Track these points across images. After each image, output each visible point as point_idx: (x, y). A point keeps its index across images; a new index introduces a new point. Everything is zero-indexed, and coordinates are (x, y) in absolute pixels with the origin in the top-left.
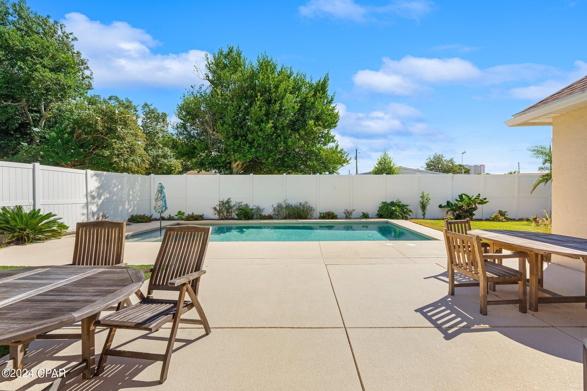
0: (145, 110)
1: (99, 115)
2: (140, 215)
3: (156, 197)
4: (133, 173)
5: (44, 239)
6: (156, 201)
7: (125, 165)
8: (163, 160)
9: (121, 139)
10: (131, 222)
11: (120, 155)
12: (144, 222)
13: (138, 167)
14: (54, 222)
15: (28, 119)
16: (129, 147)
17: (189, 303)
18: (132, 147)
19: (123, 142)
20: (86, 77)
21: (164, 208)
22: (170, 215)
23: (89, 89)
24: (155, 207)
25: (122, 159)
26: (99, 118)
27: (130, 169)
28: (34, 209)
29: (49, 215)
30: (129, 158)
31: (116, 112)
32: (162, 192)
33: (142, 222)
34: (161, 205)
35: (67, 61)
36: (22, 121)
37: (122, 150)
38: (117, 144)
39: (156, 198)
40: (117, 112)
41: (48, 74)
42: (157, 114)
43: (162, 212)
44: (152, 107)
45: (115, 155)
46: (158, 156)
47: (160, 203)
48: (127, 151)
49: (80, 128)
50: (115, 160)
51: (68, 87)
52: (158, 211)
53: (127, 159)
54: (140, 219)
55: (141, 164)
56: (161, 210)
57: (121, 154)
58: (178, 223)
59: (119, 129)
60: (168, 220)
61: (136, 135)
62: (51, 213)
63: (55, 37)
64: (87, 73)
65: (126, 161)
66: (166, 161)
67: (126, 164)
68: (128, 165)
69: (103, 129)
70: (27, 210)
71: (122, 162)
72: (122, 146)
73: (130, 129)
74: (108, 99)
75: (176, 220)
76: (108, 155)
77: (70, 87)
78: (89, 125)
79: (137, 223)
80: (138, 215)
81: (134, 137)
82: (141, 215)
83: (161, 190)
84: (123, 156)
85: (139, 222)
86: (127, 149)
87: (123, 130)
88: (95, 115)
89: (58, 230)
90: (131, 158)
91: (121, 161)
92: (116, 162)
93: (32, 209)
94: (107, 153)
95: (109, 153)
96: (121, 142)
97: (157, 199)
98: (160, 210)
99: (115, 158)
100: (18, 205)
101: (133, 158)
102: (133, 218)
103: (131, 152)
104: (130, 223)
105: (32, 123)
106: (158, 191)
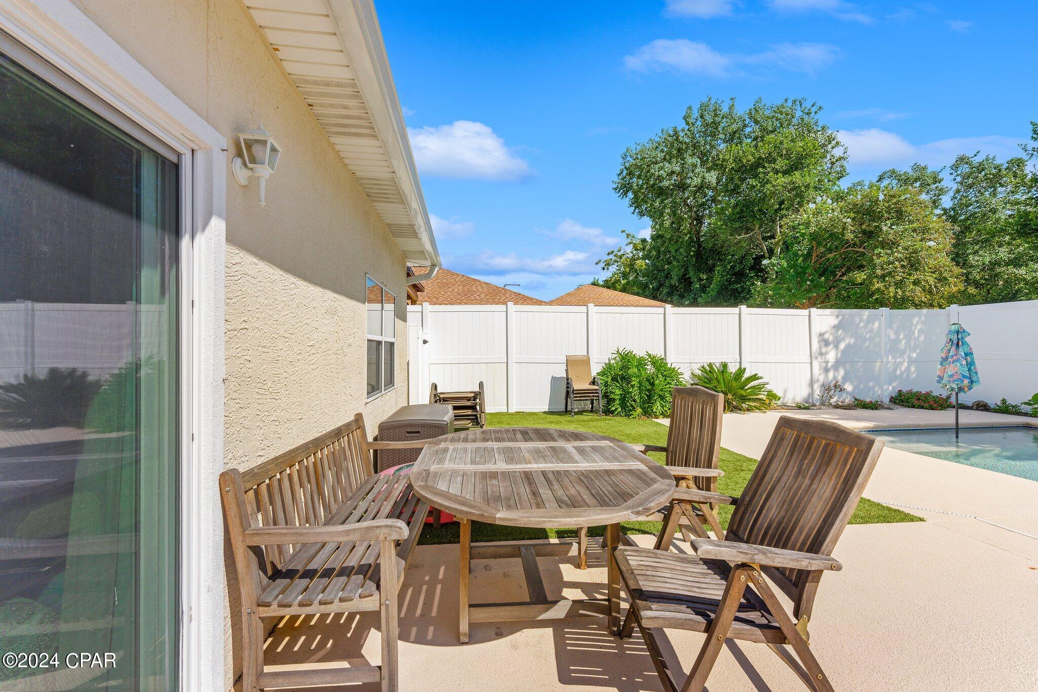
0: (959, 172)
1: (849, 214)
2: (917, 392)
3: (943, 355)
4: (918, 306)
5: (744, 410)
6: (941, 364)
7: (897, 293)
8: (1011, 269)
9: (890, 245)
10: (895, 403)
11: (886, 276)
12: (926, 409)
13: (930, 292)
14: (759, 388)
15: (762, 250)
16: (906, 258)
17: (773, 624)
18: (914, 255)
19: (895, 250)
20: (837, 161)
21: (966, 382)
22: (1004, 401)
23: (841, 177)
24: (939, 376)
25: (890, 283)
26: (849, 220)
27: (910, 300)
28: (740, 368)
29: (755, 377)
30: (907, 278)
31: (880, 199)
32: (960, 343)
33: (922, 408)
34: (956, 372)
35: (804, 150)
36: (756, 255)
37: (890, 266)
38: (882, 257)
39: (942, 358)
40: (881, 197)
41: (782, 180)
42: (995, 169)
43: (961, 389)
44: (977, 160)
45: (877, 277)
46: (997, 263)
47: (957, 368)
48: (903, 266)
49: (819, 244)
50: (877, 286)
51: (806, 187)
52: (948, 387)
53: (901, 281)
54: (919, 399)
55: (936, 287)
56: (957, 384)
57: (890, 273)
58: (1027, 424)
59: (885, 228)
60: (999, 412)
61: (925, 230)
62: (756, 374)
63: (793, 123)
64: (838, 152)
65: (899, 284)
66: (1022, 271)
67: (899, 290)
68: (904, 292)
69: (855, 237)
70: (733, 369)
71: (892, 289)
72: (891, 258)
73: (911, 222)
74: (878, 181)
75: (1026, 414)
76: (864, 280)
77: (807, 187)
78: (833, 236)
79: (909, 407)
80: (914, 391)
81: (921, 234)
82: (921, 392)
83: (958, 339)
84: (893, 277)
85: (913, 407)
86: (902, 263)
87: (893, 227)
88: (842, 217)
89: (764, 401)
90: (912, 279)
91: (890, 286)
92: (878, 289)
93: (738, 367)
94: (860, 276)
95: (865, 277)
96: (889, 251)
97: (945, 359)
98: (955, 386)
99: (876, 283)
100: (723, 361)
101: (916, 276)
102: (900, 396)
103: (912, 266)
104: (893, 406)
105: (767, 254)
106: (948, 340)
